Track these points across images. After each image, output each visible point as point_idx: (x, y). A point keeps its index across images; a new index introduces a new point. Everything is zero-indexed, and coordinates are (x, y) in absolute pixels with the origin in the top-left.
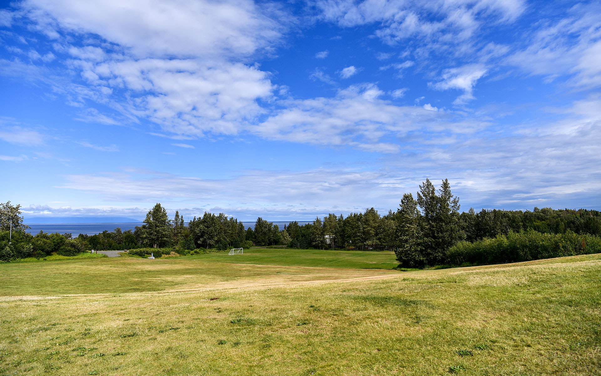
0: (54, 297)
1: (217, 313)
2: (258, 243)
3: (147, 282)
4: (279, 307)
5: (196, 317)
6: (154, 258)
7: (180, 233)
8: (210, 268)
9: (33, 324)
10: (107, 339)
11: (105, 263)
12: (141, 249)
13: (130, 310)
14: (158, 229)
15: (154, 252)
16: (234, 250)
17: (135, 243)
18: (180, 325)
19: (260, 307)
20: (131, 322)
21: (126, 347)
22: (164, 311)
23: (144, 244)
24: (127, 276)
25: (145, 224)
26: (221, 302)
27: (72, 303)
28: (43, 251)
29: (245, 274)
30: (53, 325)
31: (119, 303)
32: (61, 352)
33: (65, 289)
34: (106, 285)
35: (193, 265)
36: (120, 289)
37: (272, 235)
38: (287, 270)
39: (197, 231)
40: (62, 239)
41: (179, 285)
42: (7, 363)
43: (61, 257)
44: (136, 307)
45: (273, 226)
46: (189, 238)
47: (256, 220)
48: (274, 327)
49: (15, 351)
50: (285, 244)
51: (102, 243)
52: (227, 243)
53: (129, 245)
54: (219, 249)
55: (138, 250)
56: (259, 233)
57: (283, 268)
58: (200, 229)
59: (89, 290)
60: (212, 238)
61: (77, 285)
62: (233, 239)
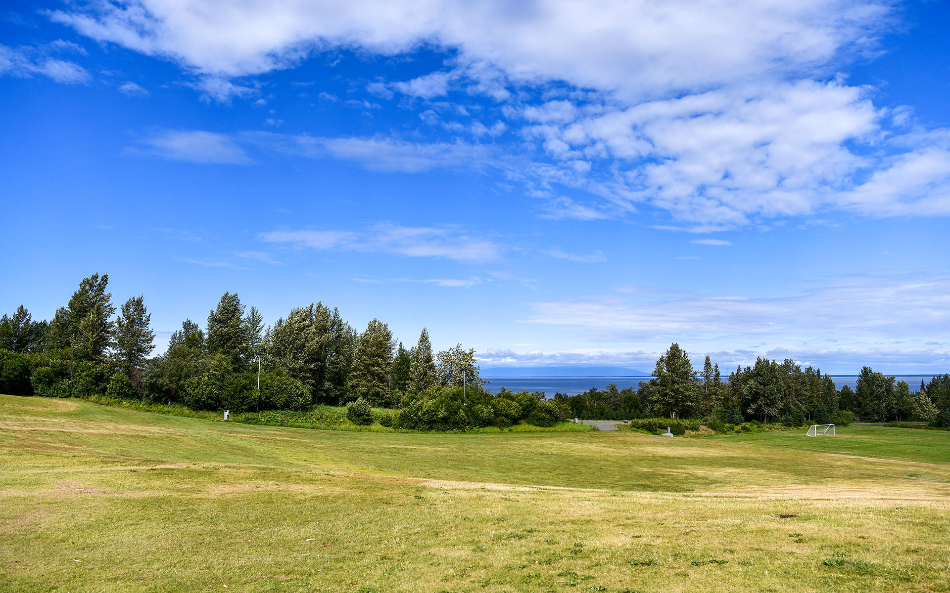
0: (527, 489)
1: (796, 544)
2: (865, 417)
3: (663, 476)
4: (924, 546)
5: (755, 546)
6: (672, 435)
7: (715, 394)
8: (772, 459)
9: (502, 527)
10: (608, 564)
11: (596, 440)
12: (651, 420)
13: (641, 521)
14: (677, 386)
15: (672, 426)
16: (818, 428)
17: (639, 409)
18: (728, 557)
19: (882, 542)
20: (644, 540)
21: (639, 581)
22: (698, 528)
23: (654, 412)
24: (631, 463)
25: (655, 378)
26: (802, 524)
27: (553, 500)
28: (507, 418)
29: (841, 473)
30: (529, 531)
31: (623, 507)
32: (542, 574)
33: (540, 476)
34: (599, 475)
35: (740, 451)
36: (620, 483)
37: (894, 402)
38: (932, 472)
39: (745, 390)
40: (531, 400)
41: (718, 485)
42: (472, 579)
43: (532, 428)
44: (651, 516)
45: (895, 384)
46: (730, 404)
47: (858, 372)
48: (917, 586)
49: (481, 563)
50: (925, 420)
51: (589, 408)
52: (801, 414)
53: (630, 412)
54: (787, 424)
55: (645, 421)
56: (867, 396)
57: (921, 467)
58: (749, 387)
59: (575, 480)
60: (773, 404)
61: (557, 471)
62: (813, 407)
